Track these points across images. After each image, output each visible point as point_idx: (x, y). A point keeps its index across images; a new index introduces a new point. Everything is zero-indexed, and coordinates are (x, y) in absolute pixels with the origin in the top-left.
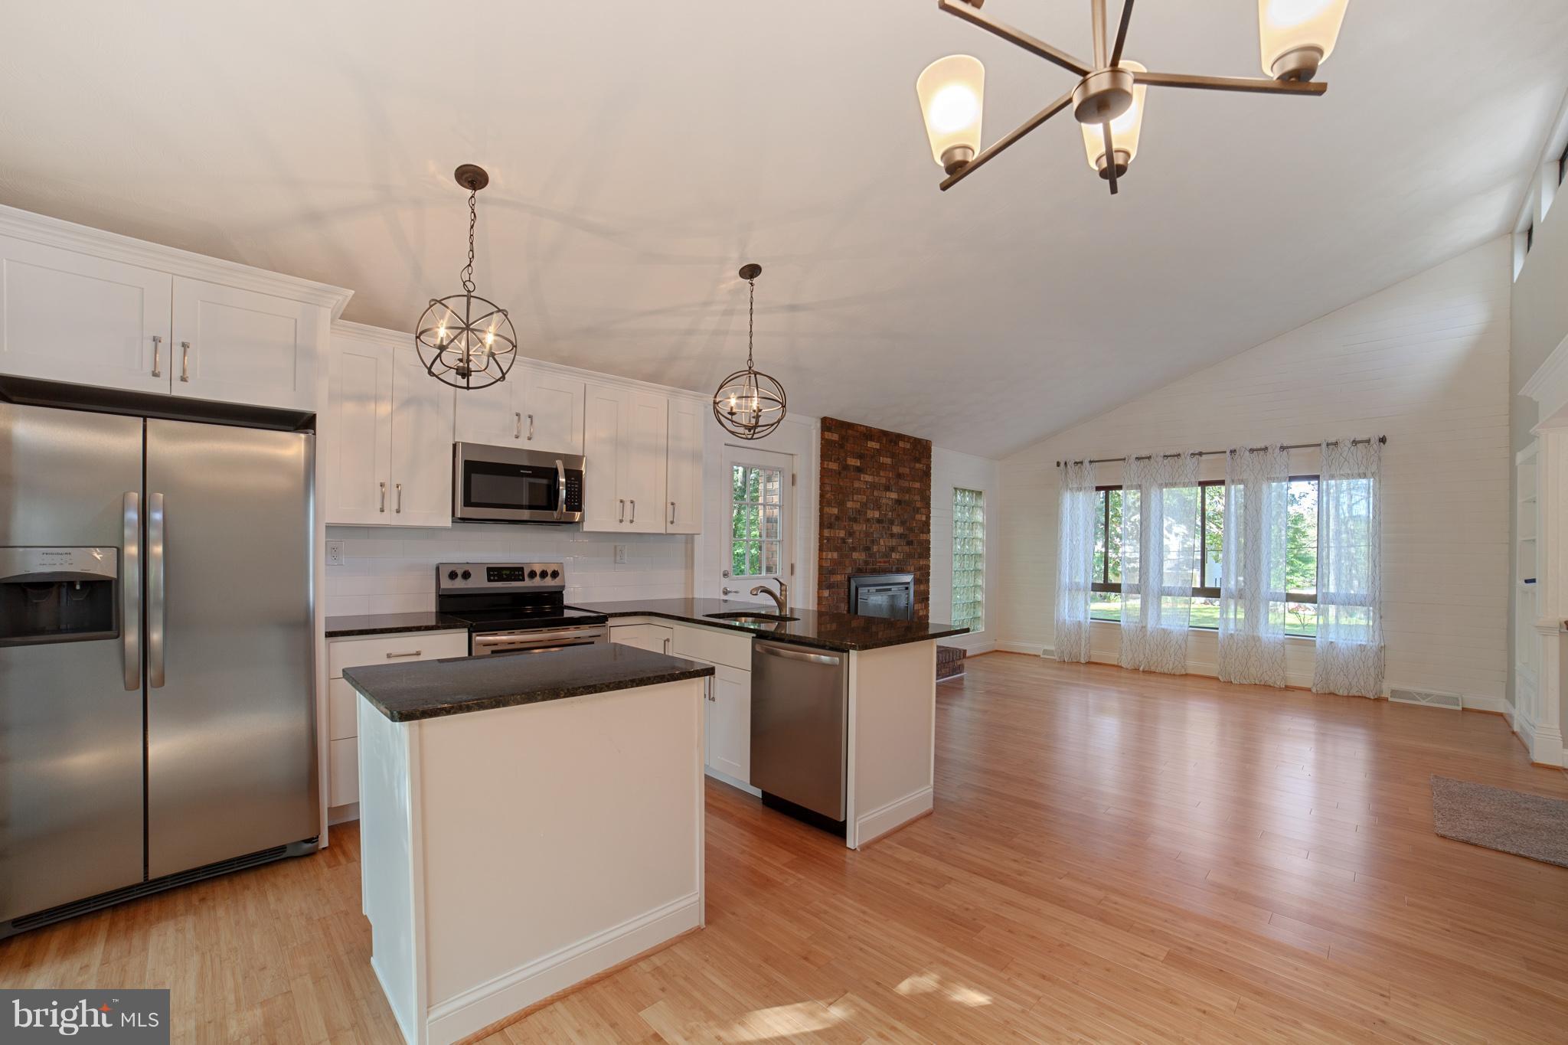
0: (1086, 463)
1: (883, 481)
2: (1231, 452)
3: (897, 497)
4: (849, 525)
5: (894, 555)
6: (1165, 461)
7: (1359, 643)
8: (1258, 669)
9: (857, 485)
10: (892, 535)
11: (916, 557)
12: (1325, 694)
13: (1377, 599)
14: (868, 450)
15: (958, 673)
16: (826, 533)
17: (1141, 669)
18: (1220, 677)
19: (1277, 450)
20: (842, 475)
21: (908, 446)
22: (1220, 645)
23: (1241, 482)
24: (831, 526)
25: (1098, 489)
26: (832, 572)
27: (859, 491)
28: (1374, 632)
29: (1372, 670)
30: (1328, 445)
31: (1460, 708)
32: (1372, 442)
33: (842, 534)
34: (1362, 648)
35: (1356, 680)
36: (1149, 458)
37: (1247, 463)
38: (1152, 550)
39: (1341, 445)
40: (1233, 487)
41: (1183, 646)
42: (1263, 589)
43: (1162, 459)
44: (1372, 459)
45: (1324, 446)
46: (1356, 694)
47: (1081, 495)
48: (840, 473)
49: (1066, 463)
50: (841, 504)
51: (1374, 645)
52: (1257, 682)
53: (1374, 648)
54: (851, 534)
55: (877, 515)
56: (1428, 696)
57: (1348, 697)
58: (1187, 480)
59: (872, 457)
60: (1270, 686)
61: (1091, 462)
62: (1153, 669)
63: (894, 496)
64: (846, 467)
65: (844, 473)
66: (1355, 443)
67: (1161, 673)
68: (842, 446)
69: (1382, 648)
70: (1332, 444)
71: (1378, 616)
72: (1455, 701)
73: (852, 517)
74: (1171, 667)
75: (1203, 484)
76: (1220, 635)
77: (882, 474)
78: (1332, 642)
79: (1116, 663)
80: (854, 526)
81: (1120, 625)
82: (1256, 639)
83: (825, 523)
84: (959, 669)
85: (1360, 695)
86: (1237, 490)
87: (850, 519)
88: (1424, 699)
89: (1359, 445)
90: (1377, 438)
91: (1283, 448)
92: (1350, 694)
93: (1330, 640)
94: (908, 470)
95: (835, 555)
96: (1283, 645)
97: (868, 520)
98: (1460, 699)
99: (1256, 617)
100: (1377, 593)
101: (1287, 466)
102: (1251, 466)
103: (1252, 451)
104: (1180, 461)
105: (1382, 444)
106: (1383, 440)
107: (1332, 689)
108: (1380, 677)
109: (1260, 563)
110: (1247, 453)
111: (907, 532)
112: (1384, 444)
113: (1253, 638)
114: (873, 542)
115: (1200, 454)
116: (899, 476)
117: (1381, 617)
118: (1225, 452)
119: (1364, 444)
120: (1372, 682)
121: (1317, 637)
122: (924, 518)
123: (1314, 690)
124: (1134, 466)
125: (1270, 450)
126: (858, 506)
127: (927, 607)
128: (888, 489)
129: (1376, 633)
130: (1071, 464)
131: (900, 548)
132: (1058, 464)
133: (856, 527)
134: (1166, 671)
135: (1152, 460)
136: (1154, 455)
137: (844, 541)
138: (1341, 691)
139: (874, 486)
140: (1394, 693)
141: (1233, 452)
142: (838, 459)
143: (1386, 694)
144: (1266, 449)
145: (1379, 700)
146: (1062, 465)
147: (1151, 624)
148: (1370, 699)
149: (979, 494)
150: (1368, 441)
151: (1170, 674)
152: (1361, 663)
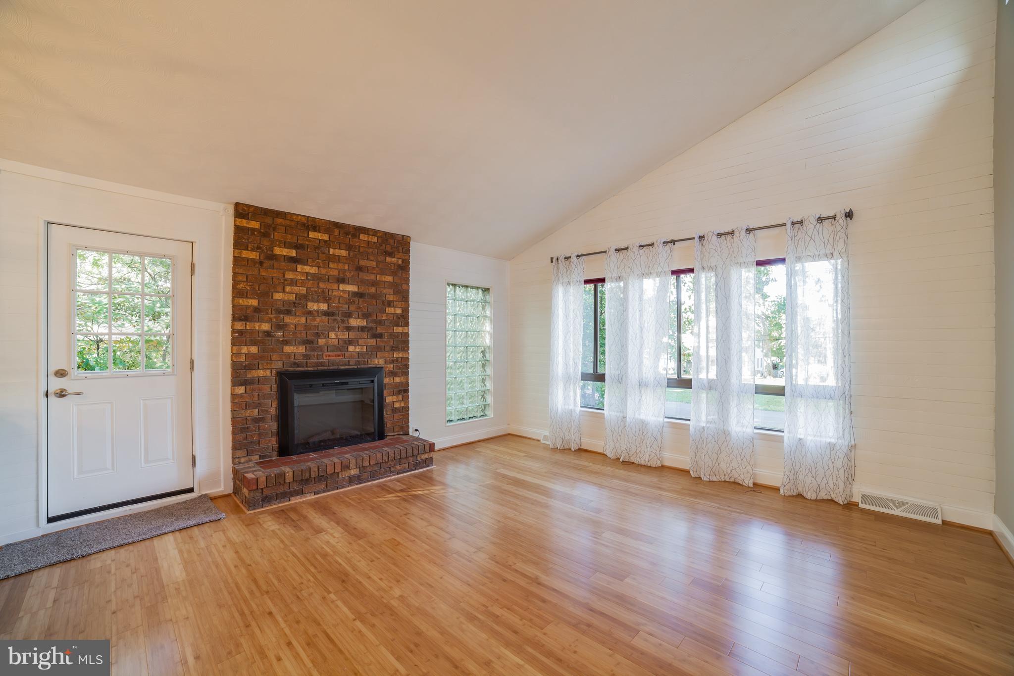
0: (574, 258)
1: (336, 273)
2: (700, 237)
3: (356, 290)
4: (276, 318)
5: (351, 348)
6: (640, 251)
7: (828, 440)
8: (728, 465)
9: (290, 275)
10: (349, 329)
11: (387, 348)
12: (793, 496)
13: (846, 393)
14: (310, 241)
15: (424, 467)
16: (239, 326)
17: (621, 460)
18: (691, 472)
19: (743, 233)
20: (265, 265)
21: (375, 239)
22: (691, 439)
23: (711, 268)
24: (246, 319)
25: (587, 282)
26: (249, 367)
27: (293, 282)
28: (844, 430)
29: (842, 471)
30: (793, 224)
31: (939, 522)
32: (838, 217)
33: (266, 327)
34: (831, 446)
35: (825, 481)
36: (627, 249)
37: (714, 248)
38: (630, 341)
39: (806, 223)
40: (703, 275)
41: (659, 438)
42: (734, 381)
43: (638, 249)
44: (838, 236)
45: (789, 225)
46: (826, 497)
47: (572, 290)
48: (261, 263)
49: (558, 259)
50: (264, 295)
51: (843, 443)
52: (728, 480)
53: (843, 448)
54: (281, 327)
55: (324, 307)
56: (902, 504)
57: (816, 501)
58: (660, 269)
59: (316, 248)
60: (739, 484)
61: (578, 256)
62: (632, 460)
63: (352, 288)
64: (273, 257)
65: (267, 263)
66: (821, 220)
67: (638, 464)
68: (265, 235)
69: (853, 448)
70: (797, 223)
71: (847, 412)
72: (934, 512)
73: (283, 309)
74: (647, 460)
75: (677, 273)
76: (691, 428)
77: (331, 265)
78: (800, 439)
79: (602, 452)
80: (285, 318)
81: (604, 414)
82: (726, 433)
83: (239, 315)
84: (428, 462)
85: (830, 498)
86: (706, 279)
87: (279, 312)
88: (898, 507)
89: (826, 222)
90: (843, 213)
91: (749, 230)
92: (818, 498)
93: (799, 436)
94: (375, 263)
95: (254, 349)
96: (752, 440)
97: (310, 313)
98: (939, 511)
99: (727, 410)
100: (847, 386)
101: (754, 250)
102: (719, 251)
103: (720, 235)
104: (653, 250)
105: (848, 218)
106: (849, 215)
107: (801, 490)
108: (850, 479)
109: (730, 353)
110: (715, 238)
111: (370, 325)
112: (851, 219)
113: (724, 432)
114: (318, 335)
115: (673, 242)
116: (360, 269)
117: (851, 413)
118: (693, 238)
119: (830, 220)
120: (841, 485)
121: (786, 431)
122: (399, 311)
123: (782, 492)
124: (614, 256)
125: (736, 233)
126: (292, 297)
127: (406, 399)
128: (341, 280)
129: (846, 430)
130: (562, 259)
131: (360, 341)
132: (552, 259)
133: (288, 319)
134: (643, 463)
135: (629, 250)
136: (631, 246)
137: (268, 334)
138: (809, 494)
139: (317, 278)
140: (865, 498)
141: (701, 238)
142: (258, 248)
143: (857, 499)
144: (732, 233)
145: (850, 506)
146: (554, 260)
147: (630, 415)
148: (838, 504)
149: (486, 290)
150: (834, 217)
151: (647, 466)
152: (830, 463)
